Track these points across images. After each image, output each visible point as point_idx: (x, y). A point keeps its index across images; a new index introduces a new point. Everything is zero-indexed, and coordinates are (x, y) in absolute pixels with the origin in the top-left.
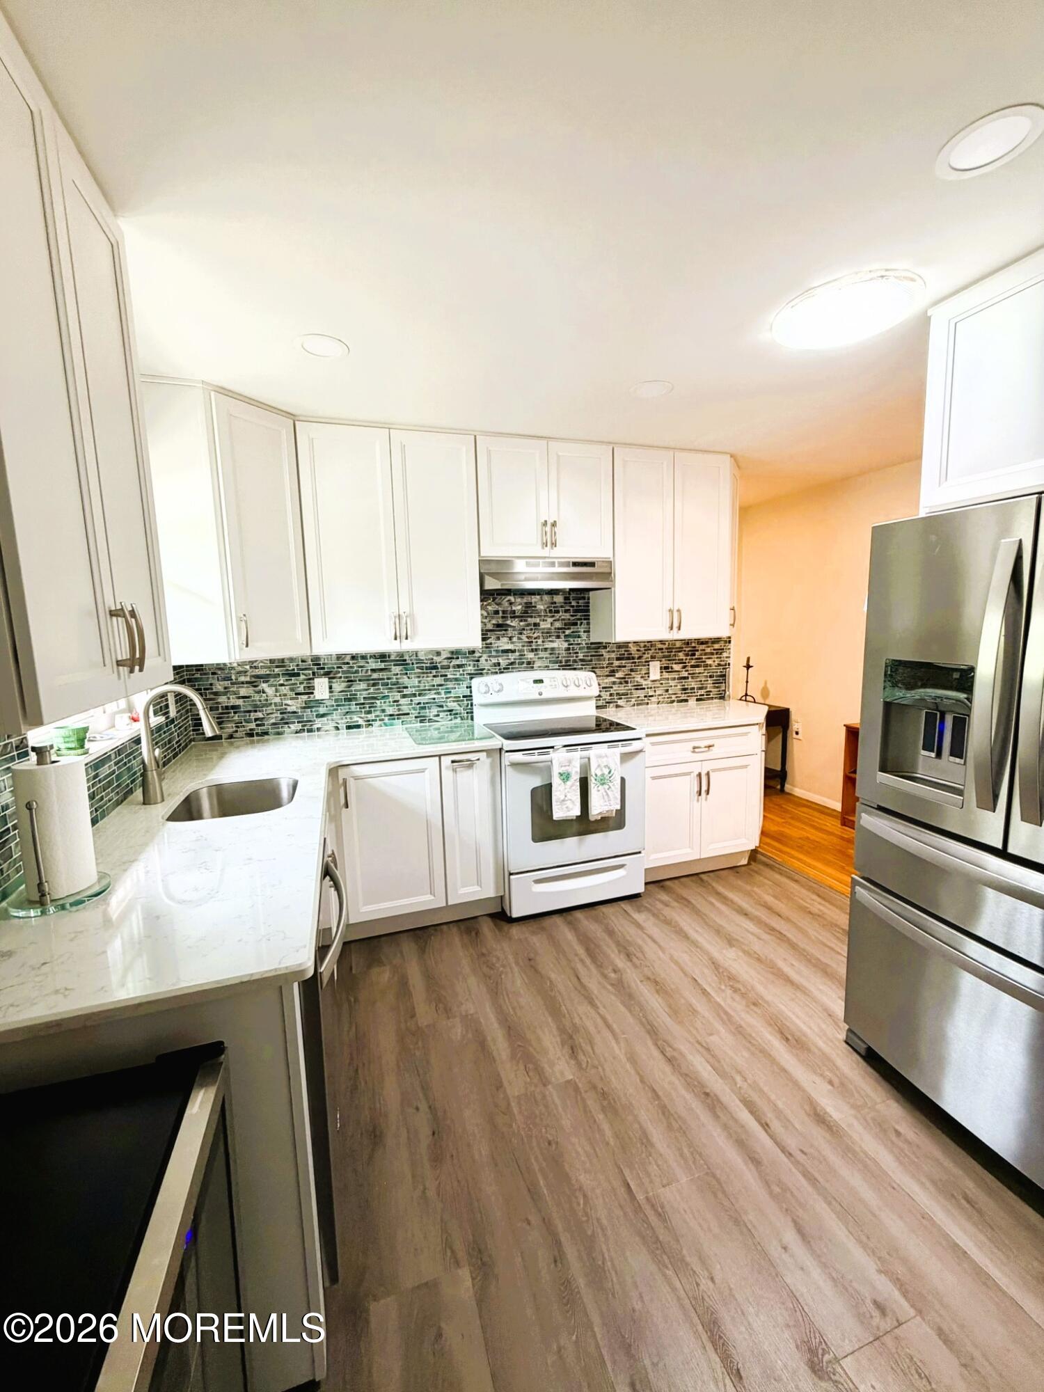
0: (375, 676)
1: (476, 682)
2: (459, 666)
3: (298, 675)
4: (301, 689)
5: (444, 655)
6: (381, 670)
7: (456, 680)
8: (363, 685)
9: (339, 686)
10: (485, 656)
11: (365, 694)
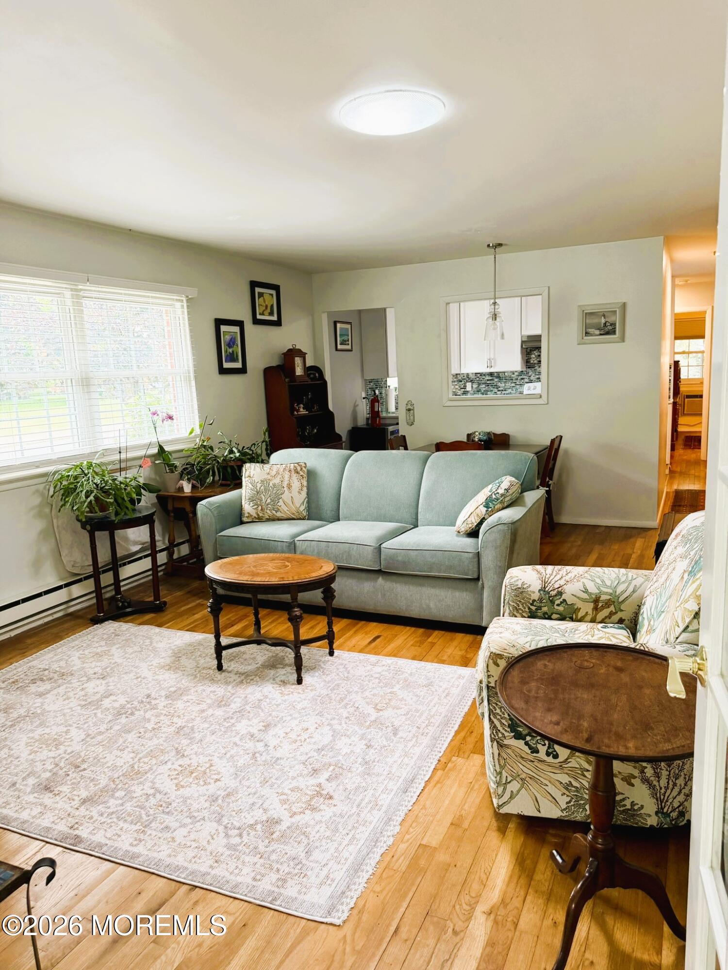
0: (488, 382)
1: (526, 386)
2: (522, 379)
3: (461, 381)
4: (462, 387)
5: (516, 374)
6: (491, 380)
7: (520, 385)
8: (484, 386)
9: (475, 386)
10: (533, 375)
11: (484, 389)
